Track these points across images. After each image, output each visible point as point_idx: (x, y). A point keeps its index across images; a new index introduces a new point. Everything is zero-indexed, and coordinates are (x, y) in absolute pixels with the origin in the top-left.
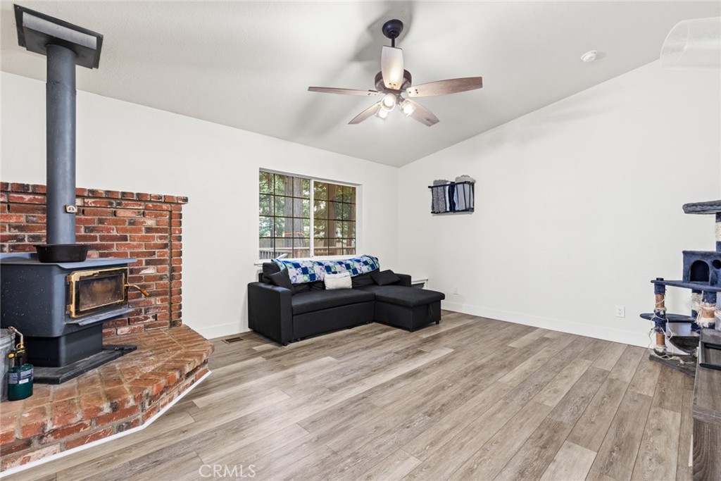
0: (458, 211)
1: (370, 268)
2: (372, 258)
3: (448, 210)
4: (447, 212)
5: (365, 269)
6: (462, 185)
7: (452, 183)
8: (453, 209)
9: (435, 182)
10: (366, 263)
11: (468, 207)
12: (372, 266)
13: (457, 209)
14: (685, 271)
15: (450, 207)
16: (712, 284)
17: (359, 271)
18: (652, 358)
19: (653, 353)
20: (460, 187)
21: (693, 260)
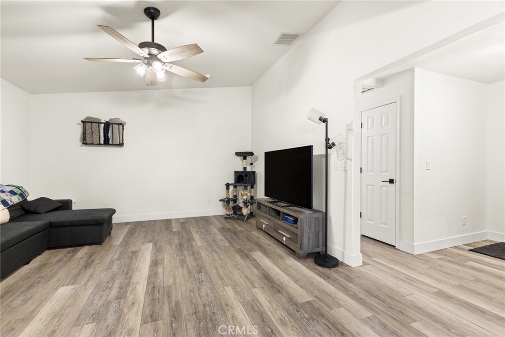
0: (113, 145)
1: (20, 198)
2: (18, 187)
3: (102, 142)
4: (100, 144)
5: (16, 199)
6: (118, 125)
7: (107, 122)
8: (107, 142)
9: (87, 118)
10: (12, 193)
11: (121, 142)
12: (21, 195)
13: (111, 142)
14: (235, 179)
15: (104, 141)
16: (245, 183)
17: (9, 202)
18: (226, 218)
19: (226, 216)
20: (116, 127)
21: (238, 175)
